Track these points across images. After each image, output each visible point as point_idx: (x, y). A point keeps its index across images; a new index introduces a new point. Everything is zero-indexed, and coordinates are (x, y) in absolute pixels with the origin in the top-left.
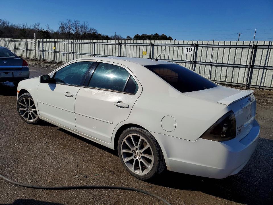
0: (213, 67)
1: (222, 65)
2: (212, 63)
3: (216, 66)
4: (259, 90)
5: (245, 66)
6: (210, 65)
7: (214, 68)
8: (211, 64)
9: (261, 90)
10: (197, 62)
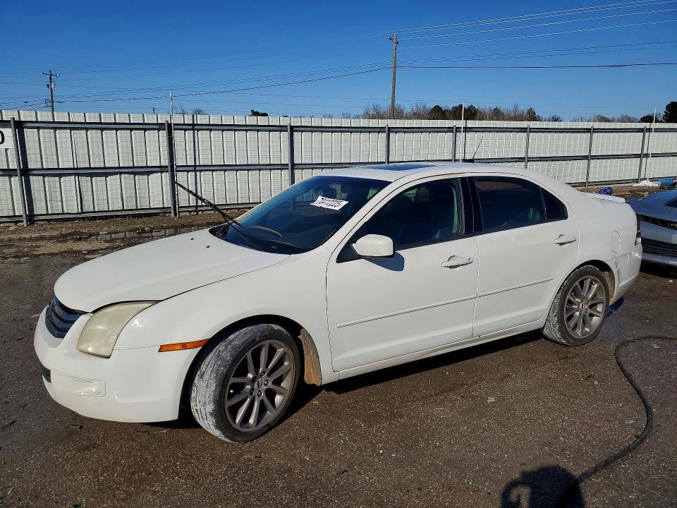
0: (83, 179)
1: (105, 172)
2: (78, 169)
3: (91, 175)
4: (197, 214)
5: (159, 169)
6: (75, 175)
7: (85, 181)
8: (77, 172)
9: (200, 213)
10: (32, 170)
